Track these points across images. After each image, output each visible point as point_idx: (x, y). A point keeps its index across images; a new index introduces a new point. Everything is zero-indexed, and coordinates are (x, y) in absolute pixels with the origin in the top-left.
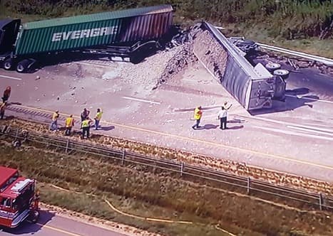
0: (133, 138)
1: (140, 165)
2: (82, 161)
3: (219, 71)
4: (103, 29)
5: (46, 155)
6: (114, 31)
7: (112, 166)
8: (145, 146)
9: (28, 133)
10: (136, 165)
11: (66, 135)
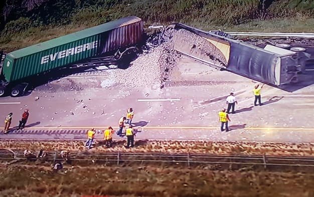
0: (181, 137)
1: (211, 164)
2: (142, 171)
3: (217, 59)
4: (85, 45)
5: (97, 172)
6: (95, 45)
7: (178, 170)
8: (201, 144)
9: (68, 153)
10: (205, 165)
11: (108, 147)
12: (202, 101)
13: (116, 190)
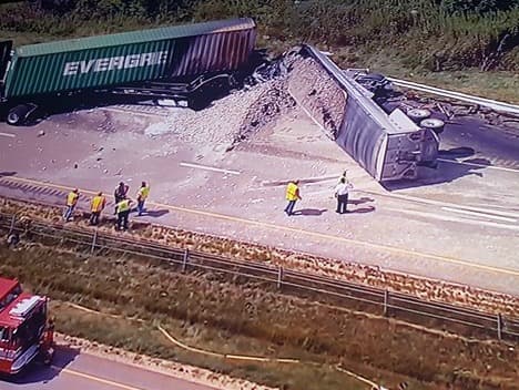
1: (213, 271)
3: (331, 122)
4: (144, 55)
5: (60, 257)
6: (162, 59)
7: (167, 273)
9: (29, 221)
10: (205, 271)
11: (92, 224)
12: (267, 182)
13: (71, 285)
